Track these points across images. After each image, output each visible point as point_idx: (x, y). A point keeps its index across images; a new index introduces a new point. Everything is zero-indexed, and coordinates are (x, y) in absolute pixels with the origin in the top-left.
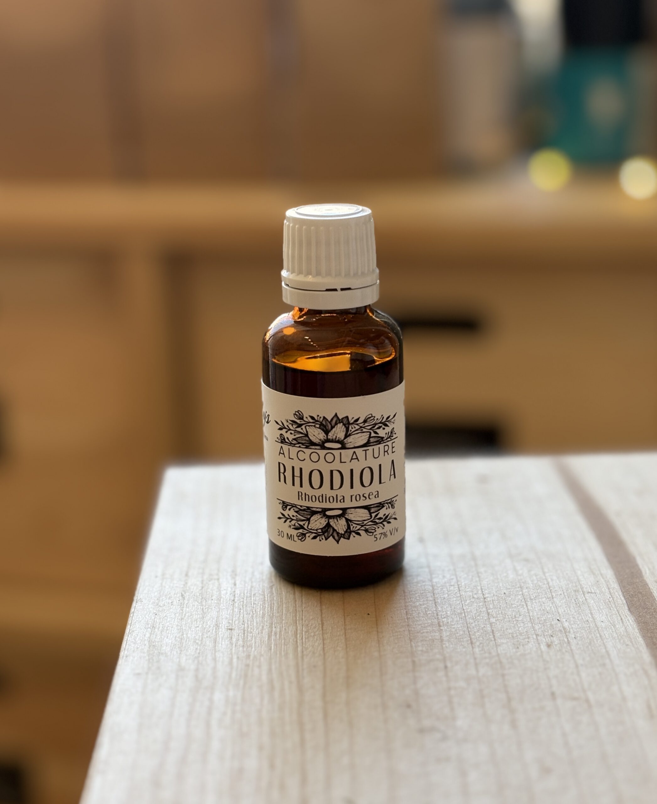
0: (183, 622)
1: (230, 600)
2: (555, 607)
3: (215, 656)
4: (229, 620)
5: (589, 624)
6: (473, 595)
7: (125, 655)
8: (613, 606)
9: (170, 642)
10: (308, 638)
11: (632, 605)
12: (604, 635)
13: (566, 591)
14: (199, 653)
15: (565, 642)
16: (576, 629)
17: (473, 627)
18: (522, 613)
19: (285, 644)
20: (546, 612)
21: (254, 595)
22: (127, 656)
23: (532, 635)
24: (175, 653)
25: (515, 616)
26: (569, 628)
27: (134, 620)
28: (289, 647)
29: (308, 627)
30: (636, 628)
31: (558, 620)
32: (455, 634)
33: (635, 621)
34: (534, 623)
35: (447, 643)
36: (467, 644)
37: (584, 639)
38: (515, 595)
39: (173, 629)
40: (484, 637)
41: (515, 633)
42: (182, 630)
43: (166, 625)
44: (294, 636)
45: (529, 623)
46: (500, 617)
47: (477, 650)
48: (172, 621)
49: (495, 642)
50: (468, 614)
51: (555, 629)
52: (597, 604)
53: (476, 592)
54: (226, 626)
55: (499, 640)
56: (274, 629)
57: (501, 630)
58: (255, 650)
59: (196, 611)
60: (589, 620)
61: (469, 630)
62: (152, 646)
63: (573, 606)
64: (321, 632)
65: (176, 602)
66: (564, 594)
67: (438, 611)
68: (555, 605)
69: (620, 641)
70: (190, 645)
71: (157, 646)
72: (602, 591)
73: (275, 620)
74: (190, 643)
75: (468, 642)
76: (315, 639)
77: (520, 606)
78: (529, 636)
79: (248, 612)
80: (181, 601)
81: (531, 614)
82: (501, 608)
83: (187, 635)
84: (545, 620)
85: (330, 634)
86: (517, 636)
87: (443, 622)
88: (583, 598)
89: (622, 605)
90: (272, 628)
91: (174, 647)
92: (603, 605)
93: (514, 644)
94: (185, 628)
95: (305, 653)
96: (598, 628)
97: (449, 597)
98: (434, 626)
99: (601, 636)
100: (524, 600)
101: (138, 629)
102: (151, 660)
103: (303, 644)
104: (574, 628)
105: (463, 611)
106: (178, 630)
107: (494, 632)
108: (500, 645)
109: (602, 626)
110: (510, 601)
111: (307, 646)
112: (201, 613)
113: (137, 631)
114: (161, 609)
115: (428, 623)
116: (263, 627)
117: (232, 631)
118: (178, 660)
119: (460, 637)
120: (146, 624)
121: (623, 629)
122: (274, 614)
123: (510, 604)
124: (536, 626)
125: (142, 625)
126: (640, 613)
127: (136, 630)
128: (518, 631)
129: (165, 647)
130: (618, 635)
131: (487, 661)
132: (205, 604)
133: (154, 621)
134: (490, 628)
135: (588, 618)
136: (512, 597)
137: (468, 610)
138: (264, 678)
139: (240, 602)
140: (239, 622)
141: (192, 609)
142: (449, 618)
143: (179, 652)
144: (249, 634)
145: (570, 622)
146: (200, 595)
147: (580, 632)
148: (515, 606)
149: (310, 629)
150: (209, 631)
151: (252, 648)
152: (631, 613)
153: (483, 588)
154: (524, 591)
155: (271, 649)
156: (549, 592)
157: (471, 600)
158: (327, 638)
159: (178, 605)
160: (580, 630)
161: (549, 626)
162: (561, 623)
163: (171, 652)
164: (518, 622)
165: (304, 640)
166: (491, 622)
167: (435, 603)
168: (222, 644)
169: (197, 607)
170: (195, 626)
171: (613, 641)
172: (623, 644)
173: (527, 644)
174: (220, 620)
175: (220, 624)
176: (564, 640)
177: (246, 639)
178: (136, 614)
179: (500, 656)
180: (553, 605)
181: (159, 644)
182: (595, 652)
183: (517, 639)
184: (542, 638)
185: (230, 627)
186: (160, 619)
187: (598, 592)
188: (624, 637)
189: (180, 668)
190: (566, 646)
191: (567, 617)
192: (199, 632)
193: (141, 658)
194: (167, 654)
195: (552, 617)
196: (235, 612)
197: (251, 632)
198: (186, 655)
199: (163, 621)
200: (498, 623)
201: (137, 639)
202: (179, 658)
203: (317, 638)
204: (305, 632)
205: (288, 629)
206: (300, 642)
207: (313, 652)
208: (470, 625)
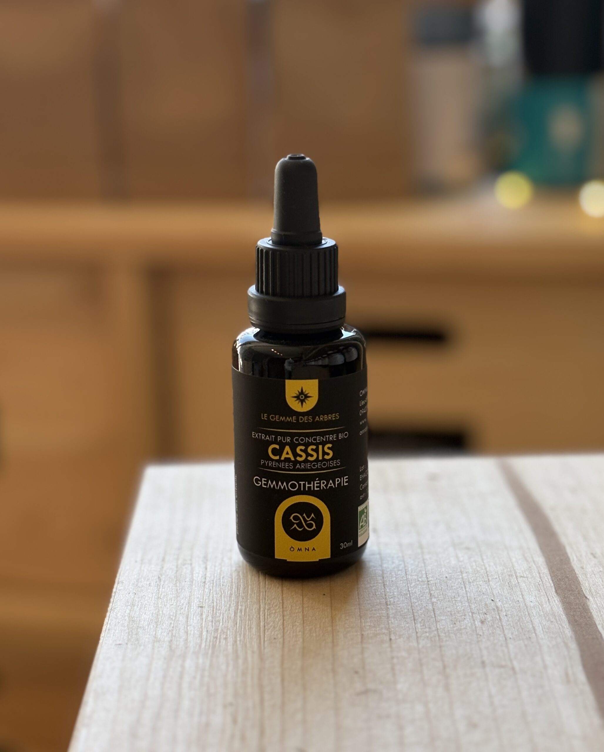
0: (159, 601)
1: (201, 582)
2: (490, 589)
3: (187, 629)
4: (200, 599)
5: (519, 604)
6: (418, 579)
7: (107, 628)
8: (542, 589)
9: (147, 618)
10: (270, 614)
11: (559, 588)
12: (532, 613)
13: (502, 575)
14: (173, 627)
15: (498, 619)
16: (508, 608)
17: (416, 606)
18: (461, 594)
20: (482, 593)
21: (223, 577)
22: (109, 630)
23: (468, 613)
24: (152, 627)
25: (454, 597)
26: (501, 607)
27: (116, 599)
28: (253, 623)
29: (270, 605)
30: (560, 608)
31: (492, 600)
32: (400, 612)
33: (560, 601)
34: (471, 602)
35: (392, 619)
37: (513, 616)
38: (456, 579)
39: (150, 606)
40: (425, 614)
41: (453, 611)
42: (158, 607)
43: (145, 603)
44: (257, 612)
45: (466, 603)
46: (441, 598)
47: (419, 625)
48: (149, 600)
49: (435, 619)
50: (412, 595)
51: (489, 608)
52: (527, 586)
53: (420, 576)
54: (197, 604)
55: (439, 617)
56: (240, 607)
57: (441, 608)
58: (223, 624)
59: (171, 591)
60: (520, 601)
61: (413, 608)
62: (131, 621)
63: (507, 588)
64: (281, 610)
65: (154, 584)
66: (499, 578)
67: (386, 593)
68: (491, 587)
69: (545, 618)
70: (165, 621)
71: (136, 621)
72: (533, 576)
73: (240, 599)
74: (165, 618)
75: (411, 619)
76: (276, 616)
77: (459, 588)
78: (466, 613)
79: (217, 592)
80: (158, 583)
81: (469, 595)
82: (443, 590)
83: (162, 612)
84: (481, 600)
85: (289, 612)
86: (455, 614)
87: (390, 601)
88: (515, 581)
89: (550, 588)
90: (238, 606)
91: (151, 622)
93: (451, 620)
94: (161, 606)
95: (266, 627)
96: (527, 607)
97: (397, 580)
98: (382, 605)
99: (529, 614)
100: (464, 582)
101: (119, 606)
102: (130, 633)
103: (265, 620)
104: (506, 607)
105: (408, 593)
106: (155, 607)
107: (435, 610)
108: (439, 622)
109: (531, 605)
110: (451, 584)
111: (268, 622)
112: (176, 593)
113: (119, 608)
114: (139, 589)
115: (377, 602)
116: (230, 605)
117: (202, 609)
118: (154, 633)
119: (405, 614)
120: (126, 603)
121: (550, 609)
122: (240, 594)
123: (451, 586)
124: (472, 605)
125: (122, 603)
126: (565, 594)
127: (117, 607)
128: (456, 610)
129: (143, 622)
130: (545, 613)
131: (428, 634)
132: (179, 585)
133: (134, 599)
134: (432, 607)
135: (519, 598)
136: (453, 580)
137: (413, 592)
138: (230, 648)
139: (211, 584)
140: (209, 601)
141: (168, 590)
142: (395, 598)
143: (155, 626)
144: (217, 611)
145: (502, 602)
146: (174, 578)
148: (455, 588)
149: (272, 607)
150: (182, 609)
151: (220, 623)
152: (557, 594)
153: (427, 572)
154: (464, 575)
155: (237, 624)
156: (486, 576)
157: (416, 583)
158: (286, 614)
159: (155, 587)
160: (511, 609)
161: (483, 605)
162: (495, 603)
163: (149, 626)
164: (457, 602)
165: (266, 617)
166: (432, 602)
167: (384, 585)
168: (193, 619)
169: (172, 587)
170: (170, 604)
171: (540, 618)
172: (548, 621)
173: (464, 620)
174: (192, 598)
175: (192, 602)
176: (496, 617)
177: (214, 615)
178: (118, 594)
179: (439, 630)
180: (488, 587)
181: (138, 619)
182: (523, 627)
183: (454, 617)
184: (477, 615)
185: (201, 605)
186: (139, 598)
187: (530, 576)
188: (550, 615)
189: (156, 640)
190: (498, 622)
191: (500, 598)
192: (173, 609)
193: (121, 631)
194: (145, 627)
195: (487, 598)
196: (206, 592)
197: (219, 609)
198: (162, 629)
199: (142, 600)
200: (439, 602)
201: (119, 615)
202: (155, 631)
203: (278, 614)
204: (267, 610)
205: (252, 607)
206: (262, 618)
207: (274, 627)
208: (414, 604)
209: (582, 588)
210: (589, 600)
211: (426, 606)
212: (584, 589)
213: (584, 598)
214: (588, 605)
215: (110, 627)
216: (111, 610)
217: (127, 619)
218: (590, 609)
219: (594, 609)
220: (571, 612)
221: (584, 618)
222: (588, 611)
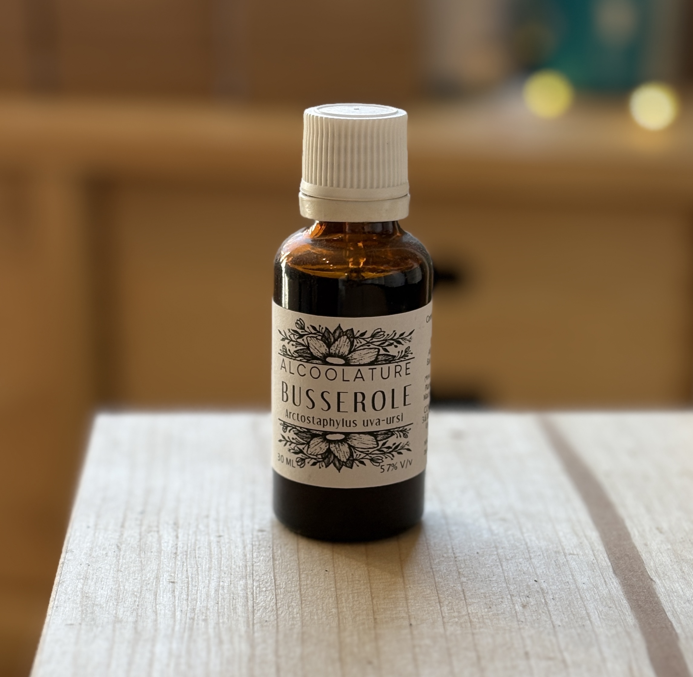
0: (119, 574)
1: (171, 553)
2: (533, 568)
3: (156, 608)
4: (171, 573)
5: (569, 586)
6: (443, 553)
7: (55, 606)
8: (598, 568)
9: (105, 594)
10: (259, 592)
11: (618, 567)
12: (586, 596)
13: (546, 551)
14: (138, 606)
15: (542, 603)
16: (555, 590)
17: (442, 586)
18: (497, 573)
19: (233, 598)
20: (522, 573)
21: (199, 548)
22: (57, 607)
23: (507, 595)
24: (111, 604)
25: (489, 577)
26: (547, 589)
27: (64, 570)
28: (238, 602)
29: (259, 582)
30: (620, 591)
31: (535, 581)
33: (620, 584)
34: (509, 583)
35: (413, 601)
36: (434, 603)
37: (562, 600)
38: (489, 555)
39: (108, 580)
40: (453, 596)
41: (487, 592)
42: (118, 581)
43: (101, 576)
44: (243, 590)
45: (503, 583)
46: (472, 577)
48: (107, 573)
49: (466, 602)
50: (436, 573)
51: (532, 590)
52: (579, 565)
53: (446, 551)
54: (167, 579)
55: (470, 599)
56: (221, 583)
57: (472, 589)
58: (201, 604)
59: (133, 563)
60: (569, 582)
61: (438, 589)
62: (85, 597)
63: (553, 567)
64: (273, 588)
65: (112, 553)
66: (543, 555)
68: (533, 566)
69: (602, 603)
70: (127, 597)
71: (91, 597)
72: (585, 553)
74: (127, 595)
76: (267, 594)
77: (494, 566)
78: (503, 596)
79: (192, 566)
80: (117, 552)
81: (506, 574)
82: (474, 568)
84: (521, 581)
85: (283, 590)
86: (489, 596)
88: (563, 559)
89: (607, 567)
90: (220, 582)
91: (110, 599)
92: (585, 566)
93: (486, 604)
94: (122, 580)
95: (255, 608)
96: (579, 590)
99: (581, 598)
100: (499, 559)
101: (69, 580)
102: (84, 611)
103: (253, 599)
104: (553, 589)
105: (432, 570)
106: (114, 581)
107: (465, 592)
108: (470, 605)
109: (583, 588)
110: (484, 561)
111: (258, 602)
112: (140, 565)
113: (68, 582)
114: (94, 560)
117: (174, 585)
118: (114, 612)
120: (78, 575)
121: (607, 592)
123: (484, 564)
124: (511, 586)
125: (73, 576)
126: (626, 575)
127: (67, 581)
128: (491, 591)
129: (100, 598)
130: (601, 597)
131: (456, 619)
132: (143, 556)
133: (87, 572)
134: (461, 588)
135: (569, 580)
136: (486, 556)
137: (438, 569)
138: (211, 631)
139: (183, 555)
140: (182, 575)
141: (130, 561)
143: (115, 604)
144: (193, 588)
145: (548, 583)
146: (137, 547)
147: (559, 593)
148: (489, 566)
149: (262, 584)
150: (149, 584)
152: (616, 574)
153: (454, 546)
154: (500, 551)
155: (218, 603)
156: (527, 553)
157: (441, 559)
158: (280, 593)
159: (114, 557)
160: (559, 591)
161: (525, 586)
162: (539, 583)
163: (107, 604)
164: (492, 582)
165: (255, 596)
166: (462, 581)
168: (163, 597)
169: (135, 559)
170: (133, 578)
171: (595, 603)
172: (605, 607)
173: (501, 604)
174: (161, 572)
175: (161, 577)
176: (540, 602)
177: (190, 593)
178: (67, 565)
179: (470, 615)
180: (530, 565)
181: (94, 595)
182: (574, 613)
183: (490, 600)
184: (517, 598)
185: (172, 581)
186: (93, 570)
187: (581, 553)
188: (607, 599)
189: (117, 620)
190: (544, 607)
191: (546, 578)
192: (138, 584)
193: (73, 609)
194: (103, 605)
195: (528, 578)
196: (178, 565)
197: (196, 585)
198: (124, 607)
199: (97, 573)
200: (469, 582)
201: (69, 590)
202: (116, 609)
203: (269, 593)
204: (256, 587)
205: (238, 584)
206: (250, 596)
207: (265, 607)
208: (439, 584)
209: (646, 569)
210: (655, 582)
211: (454, 586)
212: (649, 570)
213: (649, 580)
214: (655, 589)
215: (58, 604)
216: (59, 583)
217: (80, 595)
218: (657, 593)
219: (662, 593)
220: (634, 596)
221: (649, 603)
222: (655, 596)
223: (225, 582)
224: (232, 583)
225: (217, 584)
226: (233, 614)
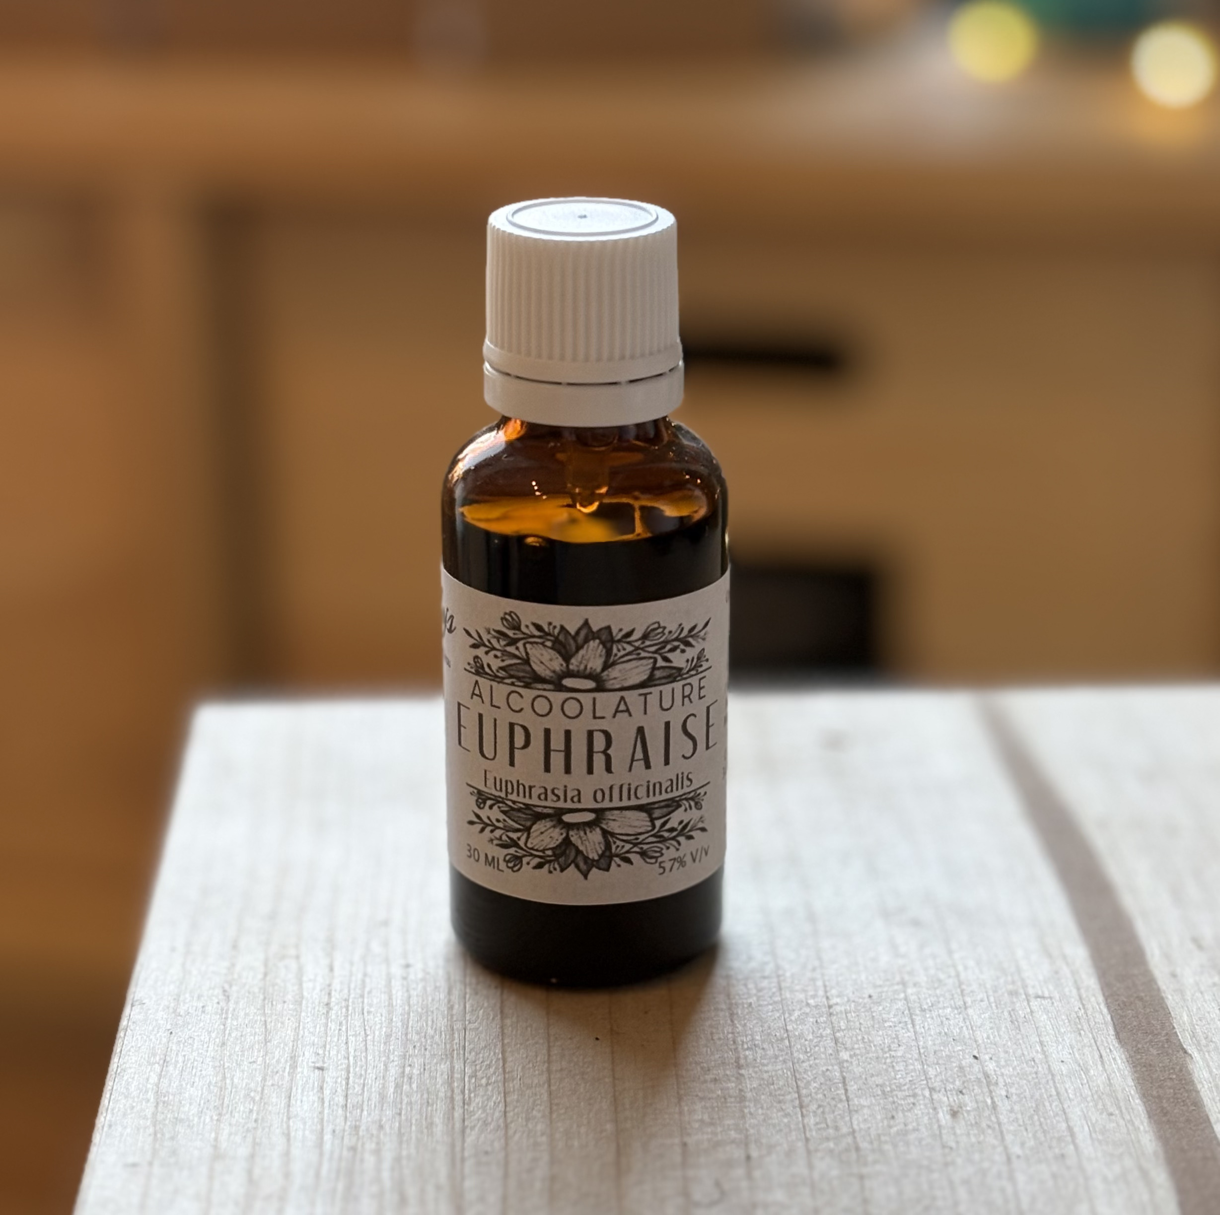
0: (225, 1052)
1: (320, 1002)
2: (970, 1028)
3: (288, 1127)
4: (318, 1048)
5: (1036, 1068)
6: (807, 999)
8: (1085, 1028)
10: (475, 1089)
11: (1124, 1025)
12: (1067, 1090)
13: (993, 992)
14: (256, 1121)
15: (987, 1105)
16: (1010, 1077)
17: (805, 1070)
18: (905, 1041)
19: (428, 1102)
20: (950, 1040)
23: (923, 1090)
24: (208, 1119)
25: (889, 1047)
26: (996, 1074)
28: (436, 1110)
29: (476, 1065)
30: (1129, 1078)
31: (975, 1057)
32: (768, 1085)
33: (1128, 1061)
34: (929, 1062)
35: (752, 1105)
37: (1024, 1100)
38: (891, 1001)
40: (826, 1092)
41: (887, 1083)
42: (222, 1068)
43: (191, 1057)
44: (446, 1084)
45: (916, 1063)
46: (859, 1049)
47: (811, 1121)
48: (202, 1049)
49: (849, 1105)
50: (796, 1041)
51: (968, 1077)
52: (1052, 1022)
53: (811, 993)
54: (310, 1061)
55: (855, 1100)
56: (408, 1069)
57: (861, 1076)
58: (369, 1115)
59: (252, 1027)
60: (1036, 1059)
61: (798, 1076)
62: (161, 1104)
63: (1006, 1027)
64: (501, 1077)
65: (213, 1007)
66: (988, 1000)
67: (736, 1035)
68: (970, 1023)
69: (1096, 1105)
71: (172, 1103)
72: (1065, 994)
74: (235, 1097)
75: (795, 1104)
76: (489, 1093)
77: (901, 1025)
78: (917, 1090)
79: (356, 1031)
80: (223, 1003)
81: (921, 1043)
82: (863, 1029)
84: (949, 1057)
85: (518, 1082)
86: (892, 1092)
87: (746, 1057)
88: (1025, 1008)
89: (1104, 1026)
90: (404, 1067)
92: (1065, 1024)
93: (885, 1109)
95: (466, 1123)
96: (1053, 1075)
97: (760, 1003)
98: (728, 1067)
99: (1058, 1094)
100: (909, 1011)
101: (134, 1066)
102: (158, 1135)
104: (1007, 1075)
105: (786, 1035)
106: (214, 1067)
107: (848, 1081)
108: (857, 1111)
109: (1062, 1072)
110: (878, 1015)
111: (471, 1109)
113: (133, 1070)
114: (180, 1021)
115: (716, 1060)
117: (322, 1074)
119: (782, 1091)
120: (152, 1055)
121: (1104, 1079)
123: (881, 1021)
124: (931, 1069)
125: (142, 1057)
126: (1138, 1042)
127: (130, 1068)
130: (1094, 1091)
131: (831, 1144)
132: (269, 1011)
133: (168, 1047)
134: (839, 1074)
135: (1034, 1054)
136: (884, 1003)
137: (797, 1034)
139: (341, 1008)
140: (338, 1052)
141: (245, 1022)
142: (757, 1048)
144: (357, 1081)
145: (997, 1062)
146: (260, 992)
147: (1018, 1083)
148: (891, 1024)
149: (480, 1070)
150: (277, 1072)
151: (362, 1111)
152: (1119, 1043)
153: (826, 983)
154: (909, 991)
155: (400, 1114)
156: (958, 995)
157: (803, 1011)
158: (512, 1089)
159: (216, 1014)
160: (1018, 1079)
161: (956, 1070)
162: (982, 1063)
163: (200, 1118)
164: (896, 1060)
165: (467, 1096)
166: (841, 1058)
167: (732, 1016)
168: (302, 1101)
169: (254, 1017)
170: (250, 1060)
171: (1083, 1105)
172: (1103, 1113)
173: (912, 1108)
174: (300, 1046)
175: (299, 1056)
176: (986, 1102)
177: (350, 1091)
178: (133, 1034)
179: (857, 1135)
180: (965, 1023)
181: (177, 1099)
182: (1046, 1128)
183: (892, 1099)
184: (940, 1095)
185: (319, 1065)
186: (179, 1043)
187: (1057, 995)
188: (1105, 1095)
190: (989, 1115)
191: (992, 1051)
192: (257, 1075)
194: (193, 1121)
195: (963, 1050)
196: (333, 1030)
197: (361, 1075)
198: (230, 1124)
199: (185, 1049)
200: (855, 1061)
201: (132, 1088)
202: (216, 1130)
203: (492, 1091)
204: (469, 1077)
205: (436, 1070)
206: (458, 1098)
207: (485, 1121)
208: (800, 1066)
209: (1174, 1028)
210: (1192, 1058)
211: (827, 1070)
212: (1181, 1030)
213: (1181, 1053)
214: (1191, 1072)
215: (113, 1119)
217: (152, 1099)
218: (1195, 1080)
219: (1205, 1082)
220: (1154, 1088)
221: (1183, 1103)
222: (1192, 1088)
223: (414, 1066)
224: (426, 1068)
225: (400, 1070)
226: (426, 1137)
